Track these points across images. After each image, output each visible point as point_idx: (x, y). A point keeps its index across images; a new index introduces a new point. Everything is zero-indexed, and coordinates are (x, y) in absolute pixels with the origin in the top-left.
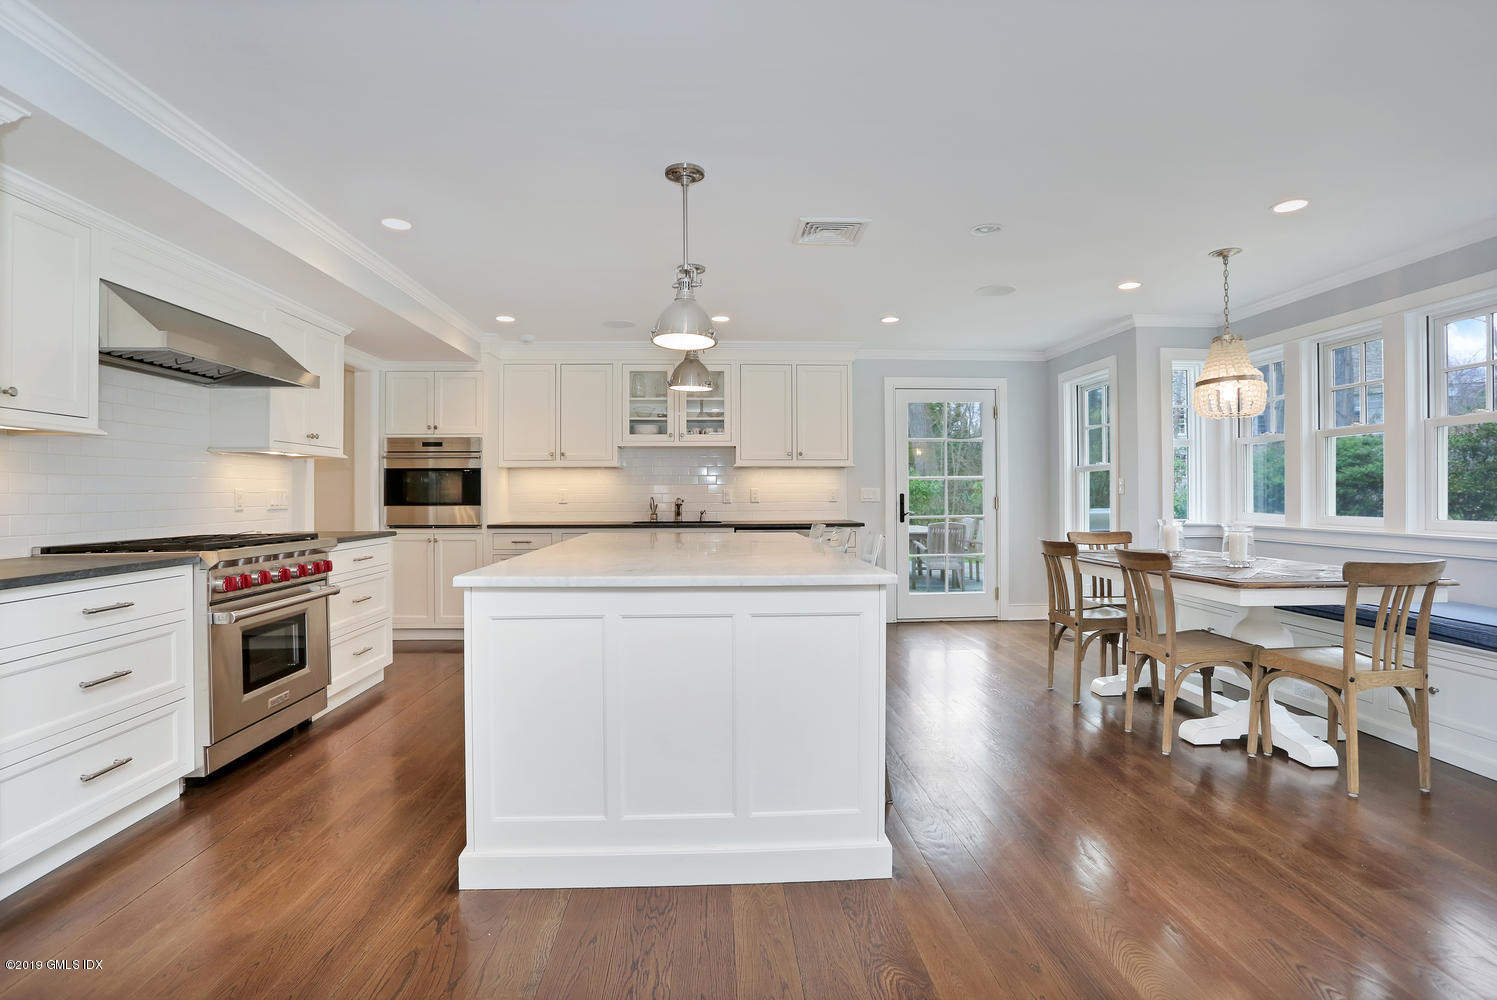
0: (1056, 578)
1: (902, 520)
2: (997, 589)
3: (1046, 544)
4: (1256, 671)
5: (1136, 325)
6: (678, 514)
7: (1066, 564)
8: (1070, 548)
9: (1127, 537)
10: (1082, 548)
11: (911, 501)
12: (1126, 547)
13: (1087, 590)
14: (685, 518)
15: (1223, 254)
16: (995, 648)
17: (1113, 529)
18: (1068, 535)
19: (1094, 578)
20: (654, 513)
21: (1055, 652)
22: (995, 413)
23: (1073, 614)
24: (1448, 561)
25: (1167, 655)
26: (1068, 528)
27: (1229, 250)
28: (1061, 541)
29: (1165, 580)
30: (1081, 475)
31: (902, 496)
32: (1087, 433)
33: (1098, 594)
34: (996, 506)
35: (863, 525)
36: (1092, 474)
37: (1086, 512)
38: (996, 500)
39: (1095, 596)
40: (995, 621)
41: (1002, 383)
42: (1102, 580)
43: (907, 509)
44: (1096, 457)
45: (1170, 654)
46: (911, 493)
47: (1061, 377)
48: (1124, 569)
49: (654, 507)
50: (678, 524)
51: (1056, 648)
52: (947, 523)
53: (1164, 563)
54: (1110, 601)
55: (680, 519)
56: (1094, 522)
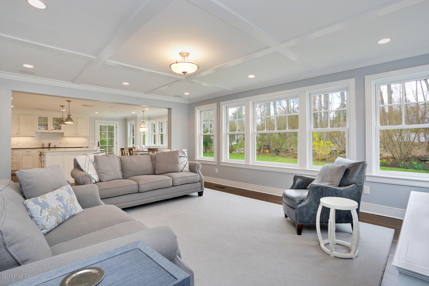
1: (99, 146)
3: (121, 149)
5: (137, 116)
6: (50, 146)
14: (51, 146)
20: (43, 146)
22: (117, 127)
30: (131, 139)
31: (99, 142)
34: (117, 144)
35: (90, 147)
41: (118, 122)
43: (99, 145)
44: (133, 135)
46: (101, 141)
47: (128, 122)
49: (43, 144)
50: (49, 148)
52: (107, 147)
55: (50, 147)
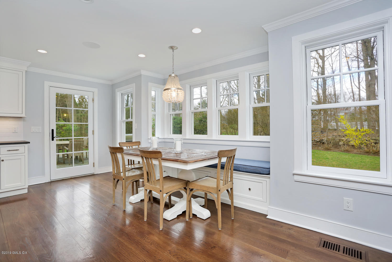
0: (115, 161)
1: (53, 140)
2: (94, 163)
3: (111, 148)
4: (188, 191)
5: (142, 74)
7: (119, 156)
8: (120, 150)
9: (138, 143)
10: (125, 148)
11: (57, 133)
12: (139, 147)
13: (126, 163)
15: (172, 48)
16: (93, 187)
17: (134, 140)
18: (119, 143)
19: (129, 160)
21: (115, 190)
22: (93, 100)
23: (122, 174)
24: (238, 147)
25: (161, 191)
26: (119, 141)
27: (174, 47)
28: (116, 147)
29: (159, 161)
30: (123, 123)
31: (53, 130)
32: (125, 109)
33: (130, 164)
34: (93, 134)
35: (29, 143)
36: (126, 122)
37: (125, 135)
38: (93, 131)
39: (129, 164)
40: (93, 175)
41: (96, 90)
42: (131, 160)
43: (55, 135)
44: (128, 117)
45: (161, 190)
46: (57, 129)
47: (116, 90)
48: (142, 157)
51: (116, 188)
52: (73, 140)
53: (159, 154)
54: (134, 166)
56: (127, 138)
